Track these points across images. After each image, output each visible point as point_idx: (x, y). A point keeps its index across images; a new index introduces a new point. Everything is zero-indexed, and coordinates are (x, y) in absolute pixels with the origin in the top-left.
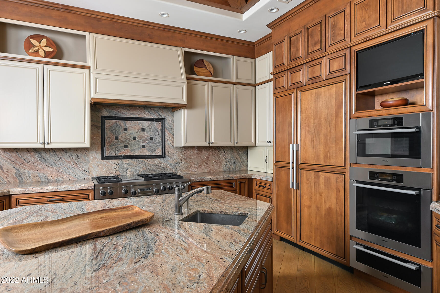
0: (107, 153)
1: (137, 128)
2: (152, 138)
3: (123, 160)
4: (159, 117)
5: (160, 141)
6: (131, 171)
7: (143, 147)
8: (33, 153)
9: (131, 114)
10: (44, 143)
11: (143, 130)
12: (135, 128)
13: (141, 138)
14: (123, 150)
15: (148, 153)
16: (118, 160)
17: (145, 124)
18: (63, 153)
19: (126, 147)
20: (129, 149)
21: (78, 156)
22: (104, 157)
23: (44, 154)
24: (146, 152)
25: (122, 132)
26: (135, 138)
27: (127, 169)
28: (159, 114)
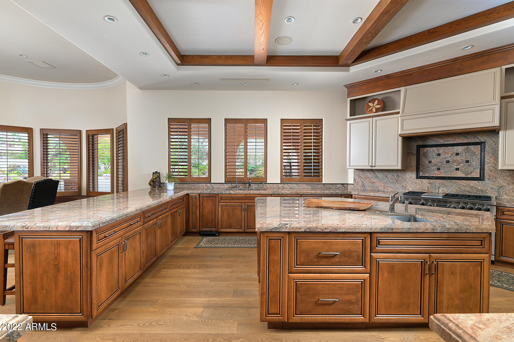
0: (421, 174)
1: (451, 153)
2: (467, 162)
3: (435, 180)
4: (478, 141)
5: (478, 164)
6: (443, 190)
7: (457, 169)
8: (371, 172)
9: (445, 141)
10: (372, 166)
11: (457, 154)
12: (448, 153)
13: (454, 161)
14: (436, 172)
15: (463, 175)
16: (430, 180)
17: (460, 149)
18: (388, 172)
19: (439, 169)
20: (442, 171)
21: (398, 175)
22: (418, 177)
23: (377, 173)
24: (459, 174)
25: (435, 157)
26: (448, 162)
27: (439, 188)
28: (478, 138)
